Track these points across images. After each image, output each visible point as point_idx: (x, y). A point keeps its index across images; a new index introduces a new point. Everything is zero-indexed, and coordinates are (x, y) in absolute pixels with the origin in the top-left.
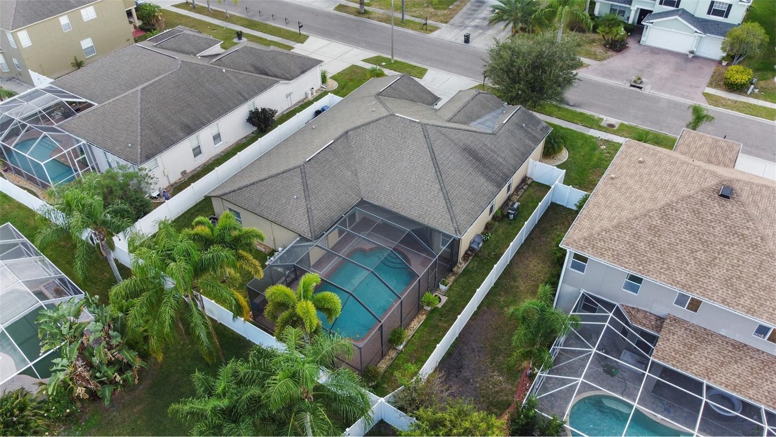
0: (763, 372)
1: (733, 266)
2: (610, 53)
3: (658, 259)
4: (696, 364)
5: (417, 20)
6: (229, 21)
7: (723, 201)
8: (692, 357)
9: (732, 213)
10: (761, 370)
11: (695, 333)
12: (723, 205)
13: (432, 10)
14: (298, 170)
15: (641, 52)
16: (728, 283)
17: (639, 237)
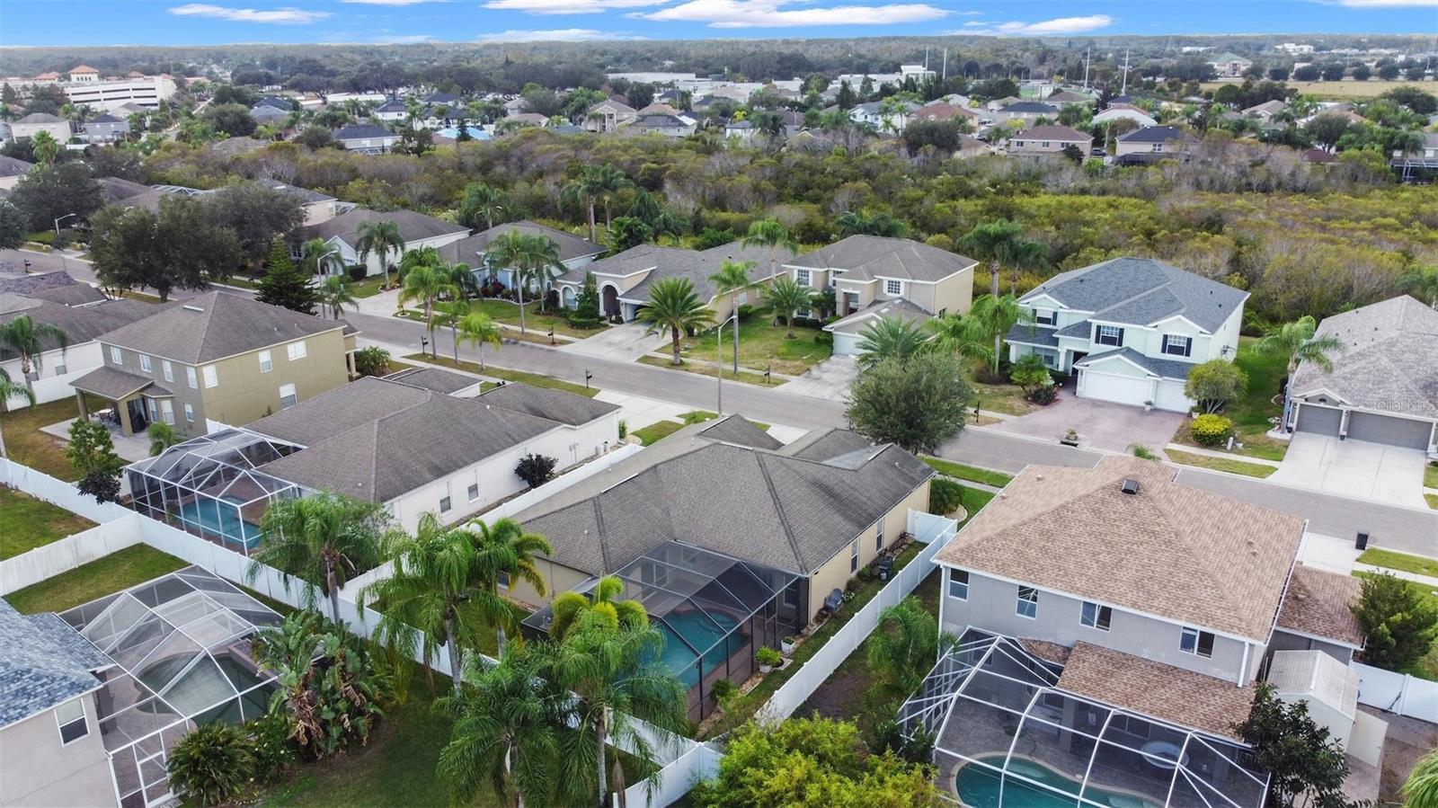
0: (1197, 695)
1: (1143, 566)
2: (1032, 407)
3: (1053, 566)
4: (1112, 691)
5: (756, 372)
6: (484, 374)
7: (1128, 498)
8: (1108, 684)
9: (1140, 510)
10: (1194, 692)
11: (1111, 659)
12: (1129, 502)
13: (778, 361)
14: (591, 503)
15: (1078, 405)
16: (1138, 584)
17: (1029, 544)
